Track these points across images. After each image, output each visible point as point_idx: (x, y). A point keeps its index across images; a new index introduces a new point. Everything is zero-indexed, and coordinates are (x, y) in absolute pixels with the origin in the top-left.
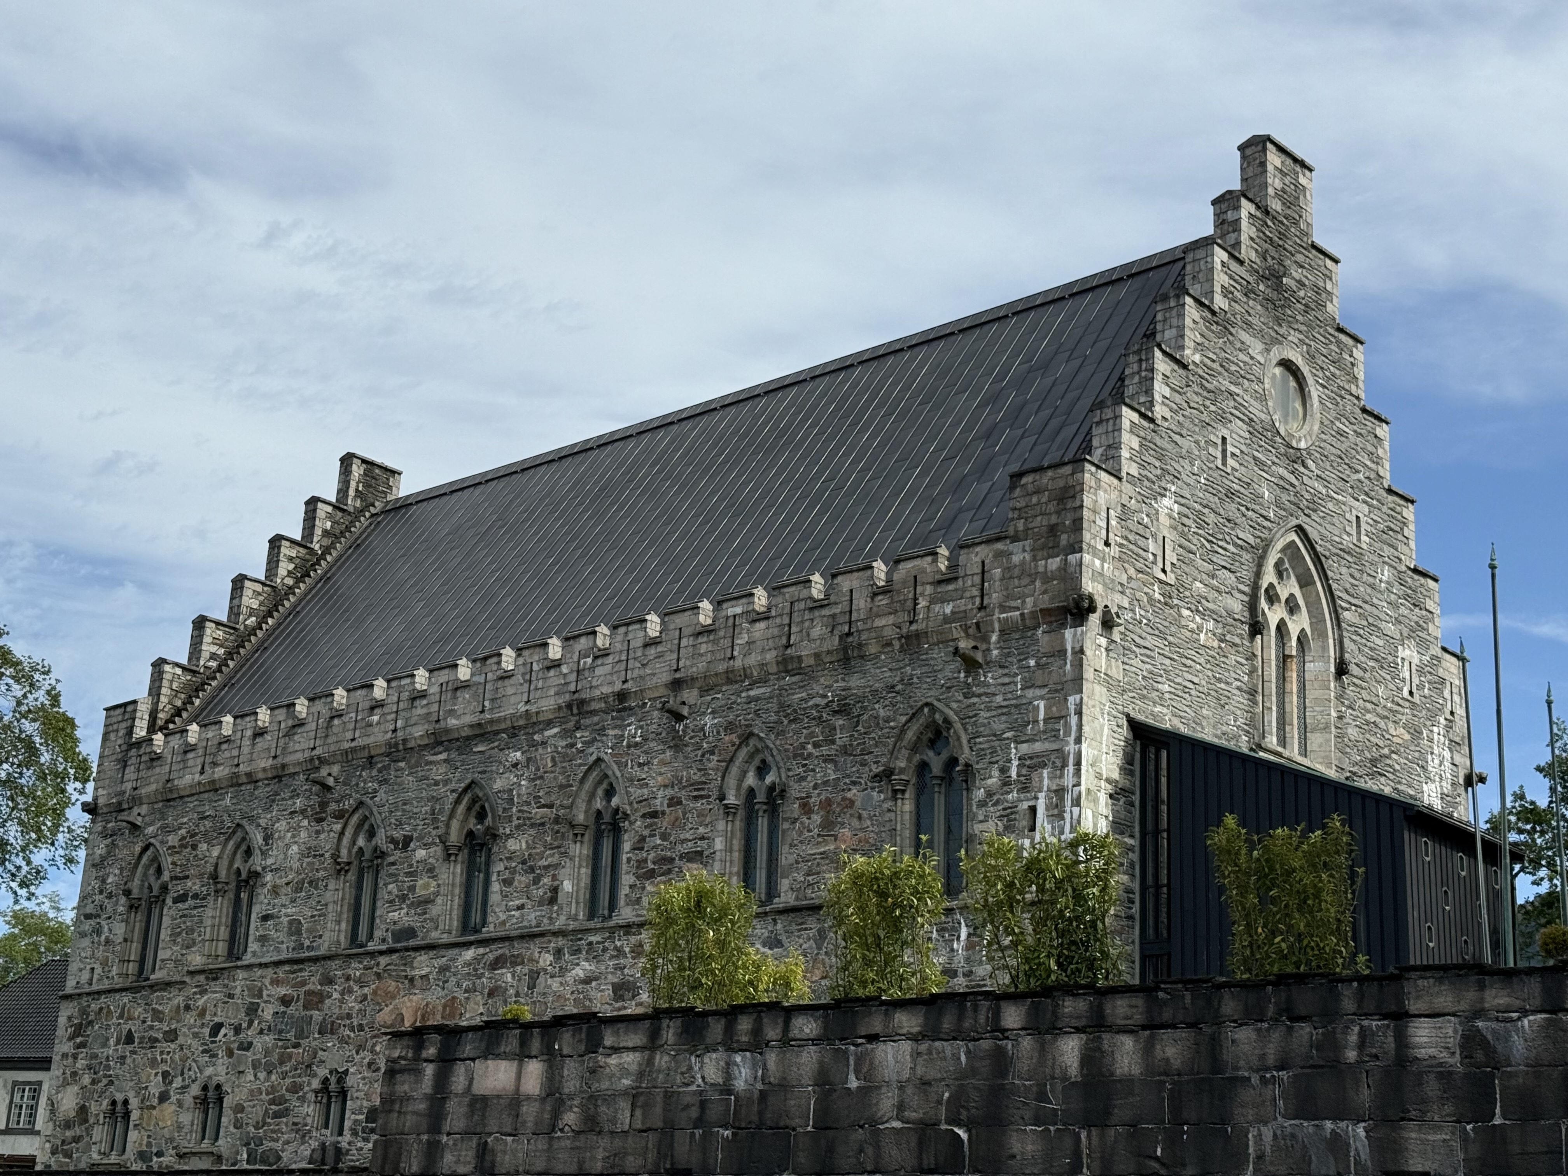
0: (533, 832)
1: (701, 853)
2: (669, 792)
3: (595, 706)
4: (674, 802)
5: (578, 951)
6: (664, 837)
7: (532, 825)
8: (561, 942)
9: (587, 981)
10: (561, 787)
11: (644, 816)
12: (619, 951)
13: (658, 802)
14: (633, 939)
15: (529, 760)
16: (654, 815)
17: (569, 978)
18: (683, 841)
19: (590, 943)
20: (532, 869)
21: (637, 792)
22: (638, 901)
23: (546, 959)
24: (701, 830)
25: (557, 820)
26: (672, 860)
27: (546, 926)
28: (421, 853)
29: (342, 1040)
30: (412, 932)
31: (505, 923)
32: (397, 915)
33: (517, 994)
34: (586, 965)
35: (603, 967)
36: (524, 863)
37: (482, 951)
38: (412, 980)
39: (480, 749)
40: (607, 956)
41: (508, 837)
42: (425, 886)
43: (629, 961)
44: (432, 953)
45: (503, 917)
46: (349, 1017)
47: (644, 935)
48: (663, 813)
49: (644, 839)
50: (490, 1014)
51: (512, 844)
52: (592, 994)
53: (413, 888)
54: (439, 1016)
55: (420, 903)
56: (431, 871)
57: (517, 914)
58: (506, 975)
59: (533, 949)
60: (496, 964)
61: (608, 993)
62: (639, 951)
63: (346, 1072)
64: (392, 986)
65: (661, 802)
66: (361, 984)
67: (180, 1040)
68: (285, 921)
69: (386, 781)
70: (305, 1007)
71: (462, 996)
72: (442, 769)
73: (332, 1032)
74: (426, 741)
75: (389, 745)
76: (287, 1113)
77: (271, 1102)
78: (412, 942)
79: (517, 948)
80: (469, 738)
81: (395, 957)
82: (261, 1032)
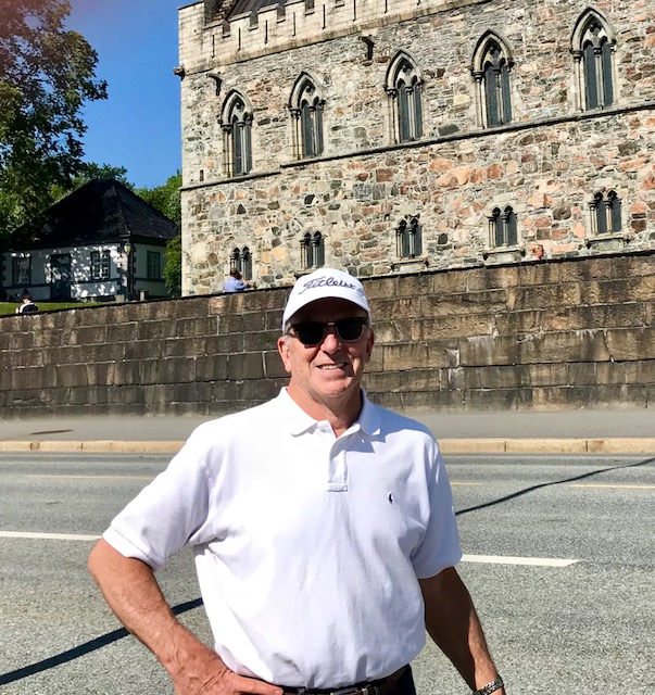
0: (540, 58)
2: (647, 24)
4: (649, 30)
5: (589, 128)
6: (646, 52)
7: (539, 55)
8: (574, 124)
9: (599, 146)
10: (560, 29)
11: (629, 41)
12: (621, 126)
13: (638, 31)
14: (631, 118)
15: (531, 14)
16: (637, 39)
17: (584, 144)
19: (597, 124)
20: (544, 81)
21: (620, 27)
22: (631, 94)
23: (564, 136)
25: (559, 50)
27: (560, 115)
28: (453, 79)
29: (410, 197)
30: (454, 128)
31: (527, 116)
32: (440, 119)
33: (545, 158)
34: (596, 136)
35: (609, 136)
36: (537, 78)
37: (512, 134)
38: (460, 157)
39: (489, 9)
40: (611, 129)
41: (521, 64)
42: (460, 99)
43: (629, 131)
44: (472, 140)
45: (525, 113)
46: (414, 183)
47: (640, 114)
48: (644, 38)
49: (630, 55)
50: (525, 172)
51: (525, 68)
52: (603, 153)
53: (450, 101)
54: (485, 177)
55: (457, 110)
56: (463, 89)
57: (537, 110)
58: (534, 148)
59: (553, 130)
60: (524, 142)
61: (616, 151)
62: (636, 124)
63: (418, 216)
64: (445, 161)
65: (640, 31)
66: (420, 162)
67: (282, 208)
68: (351, 129)
69: (417, 36)
70: (378, 180)
71: (500, 163)
72: (462, 25)
73: (402, 193)
74: (446, 8)
75: (416, 12)
76: (375, 244)
77: (362, 239)
78: (455, 135)
79: (540, 131)
80: (479, 4)
81: (444, 144)
82: (346, 197)
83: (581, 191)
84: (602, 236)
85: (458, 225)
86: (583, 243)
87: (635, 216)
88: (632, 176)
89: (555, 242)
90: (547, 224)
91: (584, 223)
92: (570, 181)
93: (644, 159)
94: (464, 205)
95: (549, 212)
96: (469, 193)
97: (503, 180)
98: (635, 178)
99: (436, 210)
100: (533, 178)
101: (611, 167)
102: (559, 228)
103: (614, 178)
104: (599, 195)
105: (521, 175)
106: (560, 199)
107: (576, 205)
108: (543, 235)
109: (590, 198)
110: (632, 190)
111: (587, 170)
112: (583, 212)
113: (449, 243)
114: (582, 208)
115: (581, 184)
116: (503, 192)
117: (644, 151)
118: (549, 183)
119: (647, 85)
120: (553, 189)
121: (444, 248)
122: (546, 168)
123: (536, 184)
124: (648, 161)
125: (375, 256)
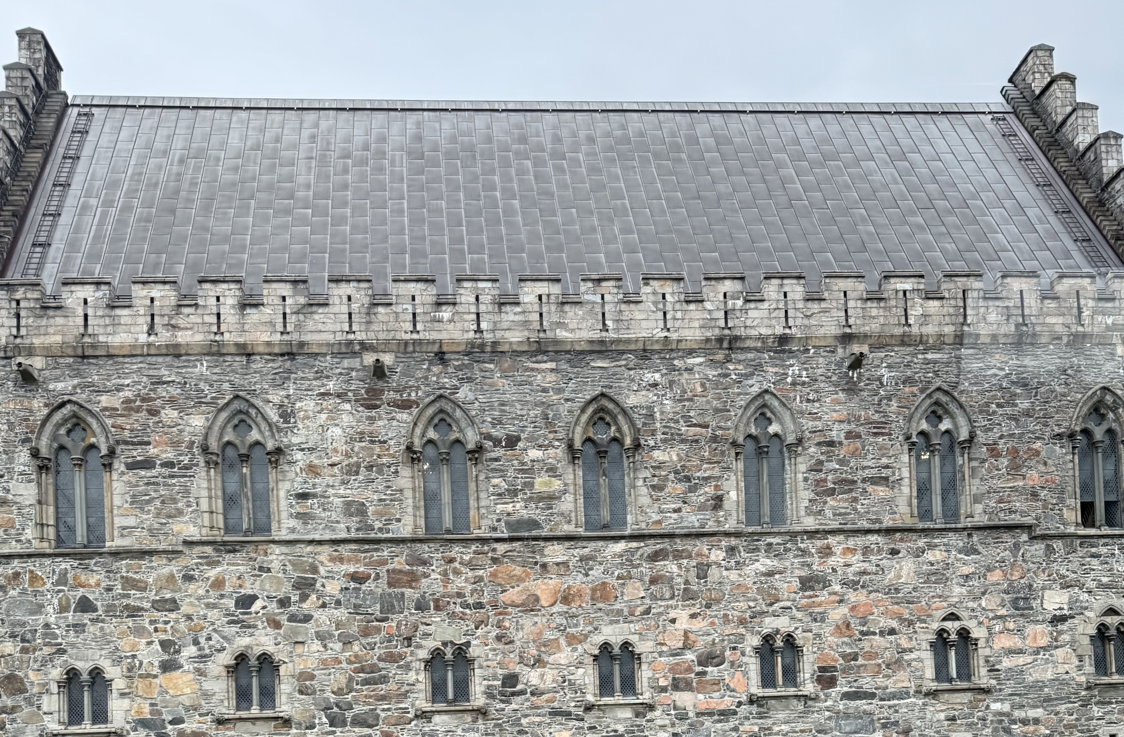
0: (682, 446)
1: (886, 479)
2: (846, 427)
3: (749, 343)
4: (849, 435)
5: (757, 549)
6: (842, 462)
7: (683, 441)
8: (733, 541)
9: (770, 574)
10: (717, 411)
11: (819, 444)
12: (804, 552)
13: (834, 433)
14: (819, 543)
15: (671, 383)
16: (831, 444)
17: (750, 570)
18: (864, 468)
19: (770, 545)
20: (688, 479)
21: (809, 424)
22: (820, 512)
23: (718, 555)
24: (884, 461)
25: (714, 439)
26: (854, 482)
27: (711, 526)
28: (535, 454)
29: (452, 616)
30: (535, 524)
31: (659, 522)
32: (509, 508)
33: (687, 582)
34: (768, 562)
35: (788, 564)
36: (676, 472)
37: (634, 545)
38: (544, 566)
39: (600, 364)
40: (791, 555)
41: (653, 448)
42: (546, 484)
43: (816, 559)
44: (567, 544)
45: (656, 517)
46: (460, 595)
47: (832, 540)
48: (841, 443)
49: (821, 463)
50: (654, 598)
51: (657, 454)
52: (777, 584)
53: (531, 485)
54: (588, 598)
55: (541, 499)
56: (552, 471)
57: (675, 515)
58: (671, 567)
59: (702, 546)
60: (655, 557)
61: (796, 584)
62: (827, 552)
63: (468, 644)
64: (518, 570)
65: (837, 433)
66: (471, 565)
67: (185, 609)
68: (337, 501)
69: (470, 380)
70: (390, 585)
71: (612, 581)
72: (551, 377)
73: (437, 608)
74: (525, 348)
75: (472, 344)
76: (384, 680)
77: (357, 671)
78: (534, 533)
79: (679, 545)
80: (582, 352)
81: (516, 544)
82: (324, 606)
83: (742, 630)
84: (770, 692)
85: (539, 662)
86: (744, 698)
87: (822, 669)
88: (820, 618)
89: (701, 696)
90: (689, 670)
91: (745, 673)
92: (726, 616)
93: (838, 598)
94: (549, 635)
95: (690, 656)
96: (559, 620)
97: (617, 606)
98: (823, 620)
99: (499, 638)
100: (668, 607)
101: (788, 604)
102: (708, 678)
103: (792, 618)
104: (768, 639)
105: (647, 601)
106: (710, 638)
107: (734, 648)
108: (682, 685)
109: (756, 641)
110: (818, 635)
111: (752, 604)
112: (745, 659)
113: (519, 687)
114: (743, 654)
115: (742, 622)
116: (617, 622)
117: (837, 588)
118: (693, 616)
119: (842, 504)
120: (698, 625)
121: (513, 694)
122: (689, 595)
123: (672, 615)
124: (841, 601)
125: (383, 698)
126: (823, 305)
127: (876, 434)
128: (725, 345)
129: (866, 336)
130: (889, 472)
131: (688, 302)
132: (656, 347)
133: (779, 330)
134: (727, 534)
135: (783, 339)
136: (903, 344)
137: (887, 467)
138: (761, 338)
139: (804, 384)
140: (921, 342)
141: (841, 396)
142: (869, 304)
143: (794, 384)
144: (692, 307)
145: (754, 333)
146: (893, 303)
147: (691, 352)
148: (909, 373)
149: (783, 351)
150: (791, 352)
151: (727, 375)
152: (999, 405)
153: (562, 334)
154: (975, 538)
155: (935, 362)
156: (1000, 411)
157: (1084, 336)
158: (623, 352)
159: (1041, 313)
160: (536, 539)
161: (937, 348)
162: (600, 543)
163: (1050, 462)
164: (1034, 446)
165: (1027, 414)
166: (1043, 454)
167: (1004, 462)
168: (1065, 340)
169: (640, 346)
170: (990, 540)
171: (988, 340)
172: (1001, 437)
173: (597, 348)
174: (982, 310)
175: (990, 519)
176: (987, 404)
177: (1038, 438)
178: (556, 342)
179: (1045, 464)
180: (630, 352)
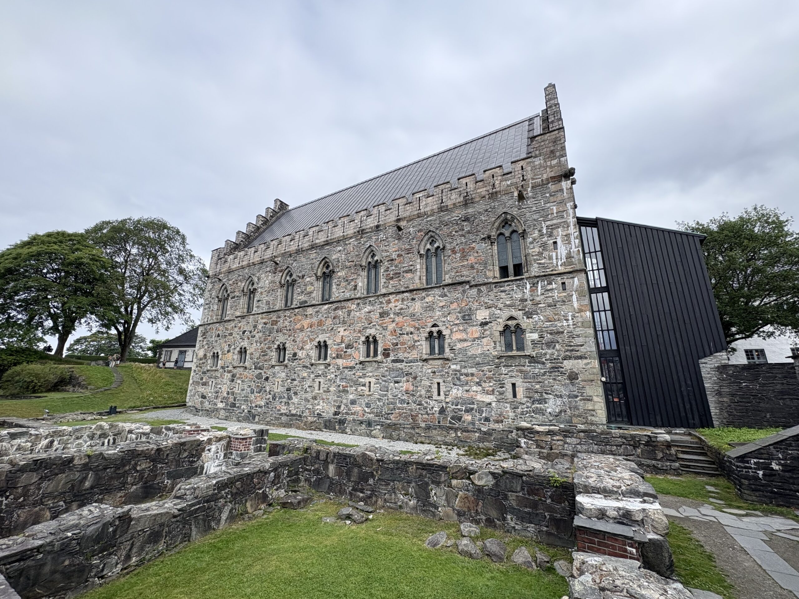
0: (347, 270)
1: (411, 270)
2: (397, 253)
3: (367, 230)
4: (399, 256)
5: (366, 303)
6: (396, 266)
7: (347, 268)
8: (359, 301)
9: (370, 312)
10: (357, 255)
11: (388, 261)
12: (381, 303)
13: (393, 256)
14: (386, 299)
15: (344, 249)
16: (392, 260)
17: (363, 311)
18: (404, 267)
19: (370, 301)
20: (347, 281)
21: (385, 254)
22: (387, 287)
23: (354, 307)
24: (411, 263)
25: (355, 265)
26: (400, 273)
27: (353, 296)
28: (308, 279)
29: (284, 334)
30: (306, 302)
31: (338, 297)
32: (300, 297)
33: (344, 318)
34: (369, 307)
35: (375, 308)
36: (344, 279)
37: (330, 305)
38: (306, 315)
39: (327, 248)
40: (377, 304)
41: (338, 272)
42: (310, 288)
43: (385, 305)
44: (313, 307)
45: (337, 295)
46: (286, 327)
47: (391, 297)
48: (395, 259)
49: (388, 268)
50: (334, 324)
51: (339, 274)
52: (372, 316)
53: (306, 289)
54: (316, 326)
55: (308, 293)
56: (312, 284)
57: (342, 294)
58: (340, 312)
59: (349, 304)
60: (336, 309)
61: (378, 315)
62: (389, 302)
63: (286, 343)
64: (300, 317)
65: (394, 256)
66: (290, 317)
67: (234, 335)
68: (265, 301)
69: (296, 260)
70: (272, 325)
71: (324, 319)
72: (315, 255)
73: (281, 331)
74: (309, 248)
75: (297, 250)
76: (266, 355)
77: (262, 352)
78: (306, 305)
79: (343, 304)
80: (323, 245)
81: (301, 309)
82: (258, 332)
83: (359, 335)
84: (368, 359)
85: (302, 348)
86: (358, 362)
87: (385, 350)
88: (385, 329)
89: (344, 361)
90: (342, 351)
91: (359, 352)
92: (354, 329)
93: (391, 320)
94: (305, 339)
95: (343, 345)
96: (308, 333)
97: (324, 328)
98: (386, 330)
99: (293, 340)
100: (338, 327)
101: (375, 323)
102: (347, 353)
103: (376, 329)
104: (368, 337)
105: (332, 325)
106: (349, 338)
107: (356, 342)
108: (339, 356)
109: (363, 339)
110: (384, 336)
111: (363, 324)
112: (359, 346)
113: (297, 357)
114: (359, 344)
115: (360, 331)
116: (323, 333)
117: (392, 316)
118: (345, 330)
119: (396, 282)
120: (347, 333)
121: (295, 360)
122: (344, 322)
123: (339, 330)
124: (393, 321)
125: (266, 361)
126: (391, 211)
127: (408, 253)
128: (360, 233)
129: (405, 218)
130: (412, 267)
131: (350, 222)
132: (341, 239)
133: (376, 224)
134: (357, 299)
135: (377, 227)
136: (419, 217)
137: (412, 265)
138: (371, 228)
139: (384, 240)
140: (425, 214)
141: (396, 241)
142: (406, 206)
143: (381, 241)
144: (352, 223)
145: (368, 227)
146: (415, 203)
147: (351, 238)
148: (420, 227)
149: (379, 230)
150: (381, 230)
151: (360, 243)
152: (456, 232)
153: (317, 241)
154: (446, 290)
155: (431, 221)
156: (456, 234)
157: (496, 192)
158: (333, 243)
159: (475, 189)
160: (305, 307)
161: (432, 215)
162: (322, 306)
163: (479, 251)
164: (472, 246)
165: (469, 232)
166: (477, 248)
167: (458, 255)
168: (487, 197)
169: (337, 239)
170: (452, 290)
171: (452, 206)
172: (457, 245)
173: (326, 243)
174: (449, 195)
175: (452, 281)
176: (451, 233)
177: (474, 242)
178: (316, 244)
179: (477, 252)
180: (335, 242)
